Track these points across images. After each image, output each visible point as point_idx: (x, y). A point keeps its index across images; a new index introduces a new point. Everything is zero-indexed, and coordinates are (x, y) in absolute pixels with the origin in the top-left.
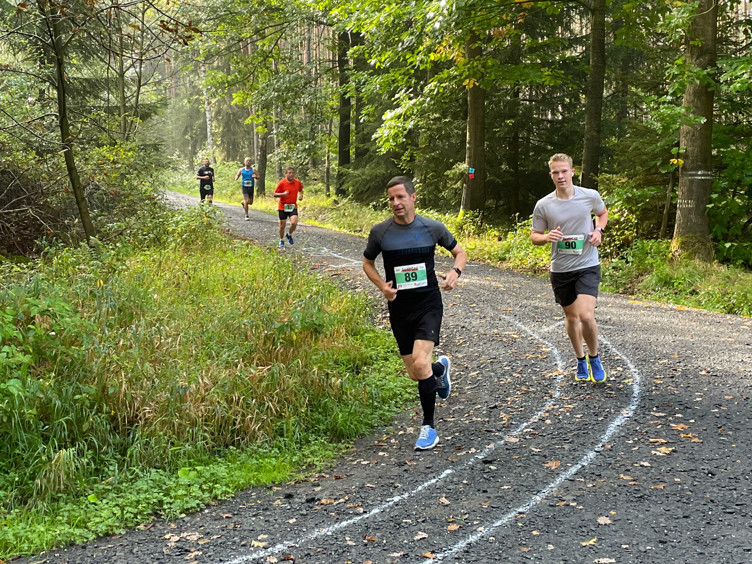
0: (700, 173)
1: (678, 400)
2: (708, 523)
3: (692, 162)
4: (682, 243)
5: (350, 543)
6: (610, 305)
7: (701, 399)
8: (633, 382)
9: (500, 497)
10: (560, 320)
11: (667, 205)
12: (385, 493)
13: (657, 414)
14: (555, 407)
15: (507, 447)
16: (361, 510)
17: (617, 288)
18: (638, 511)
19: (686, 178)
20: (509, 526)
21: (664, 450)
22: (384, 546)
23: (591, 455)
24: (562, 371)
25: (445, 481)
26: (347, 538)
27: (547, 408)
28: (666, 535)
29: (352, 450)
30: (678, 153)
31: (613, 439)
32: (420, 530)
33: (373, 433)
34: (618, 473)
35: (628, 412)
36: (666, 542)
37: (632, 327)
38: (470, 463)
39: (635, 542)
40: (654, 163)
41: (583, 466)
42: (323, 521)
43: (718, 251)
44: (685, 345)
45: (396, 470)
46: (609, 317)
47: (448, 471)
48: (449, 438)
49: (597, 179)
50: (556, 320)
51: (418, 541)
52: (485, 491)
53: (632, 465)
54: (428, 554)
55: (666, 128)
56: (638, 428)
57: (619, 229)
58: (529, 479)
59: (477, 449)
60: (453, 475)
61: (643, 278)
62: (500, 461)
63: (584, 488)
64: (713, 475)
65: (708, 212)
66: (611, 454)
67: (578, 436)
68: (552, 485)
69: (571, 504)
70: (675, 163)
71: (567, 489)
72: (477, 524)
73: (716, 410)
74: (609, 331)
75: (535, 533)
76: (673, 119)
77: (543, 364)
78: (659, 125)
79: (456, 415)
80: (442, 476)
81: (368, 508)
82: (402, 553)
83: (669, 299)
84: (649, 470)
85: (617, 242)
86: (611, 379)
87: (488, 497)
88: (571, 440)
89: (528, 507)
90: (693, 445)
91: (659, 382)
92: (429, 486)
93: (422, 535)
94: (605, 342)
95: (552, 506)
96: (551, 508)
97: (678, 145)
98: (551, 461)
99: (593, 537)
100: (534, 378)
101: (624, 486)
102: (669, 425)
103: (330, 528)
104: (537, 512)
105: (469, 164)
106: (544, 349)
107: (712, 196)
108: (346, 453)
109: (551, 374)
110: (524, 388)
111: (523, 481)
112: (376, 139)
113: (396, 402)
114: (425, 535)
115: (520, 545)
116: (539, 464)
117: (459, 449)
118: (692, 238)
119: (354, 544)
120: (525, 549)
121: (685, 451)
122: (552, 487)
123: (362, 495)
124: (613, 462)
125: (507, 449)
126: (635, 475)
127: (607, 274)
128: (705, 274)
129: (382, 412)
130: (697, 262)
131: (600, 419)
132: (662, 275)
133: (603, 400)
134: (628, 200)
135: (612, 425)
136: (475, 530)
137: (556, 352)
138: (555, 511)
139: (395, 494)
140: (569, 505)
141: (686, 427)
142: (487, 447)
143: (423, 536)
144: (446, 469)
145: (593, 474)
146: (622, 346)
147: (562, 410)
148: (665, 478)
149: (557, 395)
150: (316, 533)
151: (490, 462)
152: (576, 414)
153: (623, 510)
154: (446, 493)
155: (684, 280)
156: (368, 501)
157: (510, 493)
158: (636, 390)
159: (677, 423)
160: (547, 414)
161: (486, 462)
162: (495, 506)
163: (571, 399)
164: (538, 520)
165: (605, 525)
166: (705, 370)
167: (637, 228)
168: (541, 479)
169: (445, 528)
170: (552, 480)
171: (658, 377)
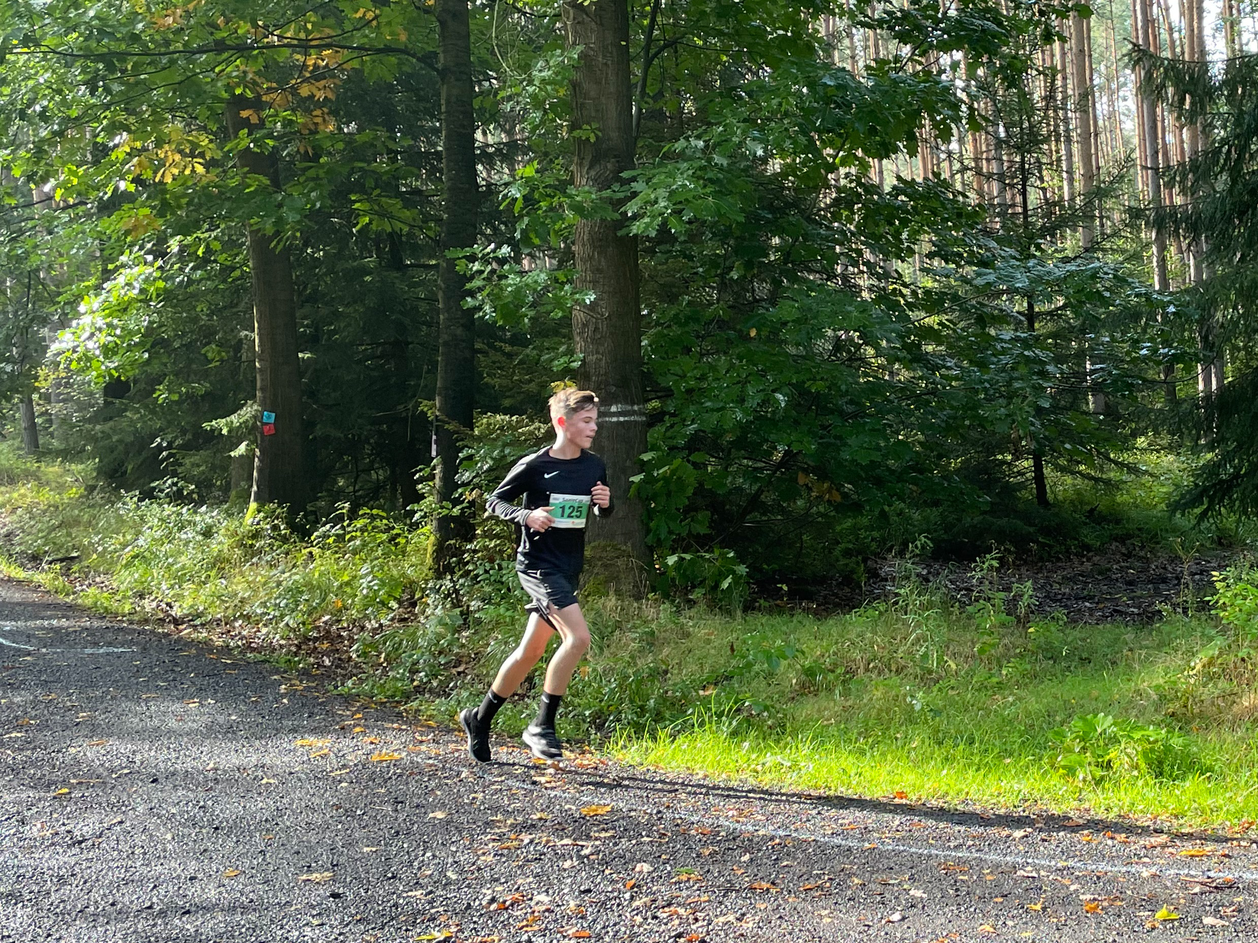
0: (616, 409)
3: (598, 387)
65: (635, 493)
107: (642, 456)
118: (604, 549)
130: (610, 600)
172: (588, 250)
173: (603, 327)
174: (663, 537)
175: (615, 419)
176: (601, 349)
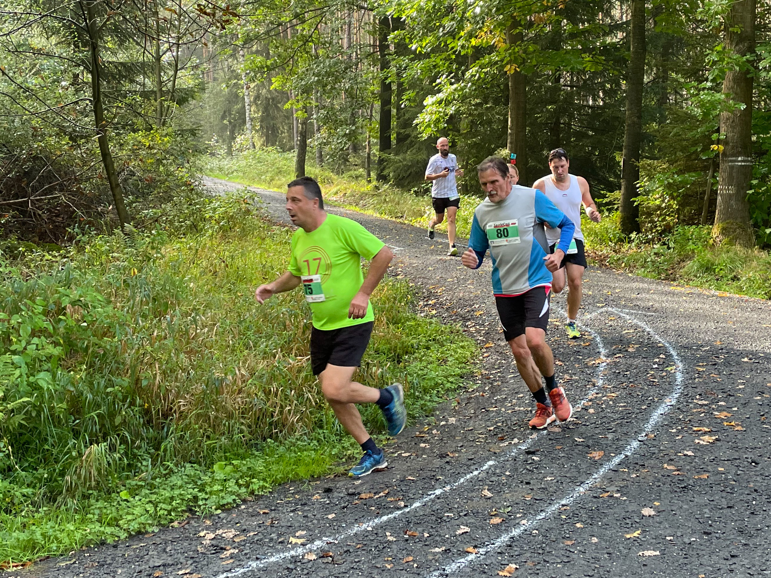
0: (740, 159)
1: (720, 387)
2: (753, 513)
3: (733, 148)
4: (723, 229)
5: (391, 538)
6: (652, 291)
7: (743, 386)
8: (676, 369)
9: (543, 488)
10: (602, 307)
11: (708, 192)
12: (426, 486)
13: (700, 402)
14: (598, 396)
15: (550, 437)
16: (402, 504)
17: (659, 274)
18: (682, 501)
19: (727, 164)
20: (553, 519)
21: (707, 439)
22: (425, 542)
23: (635, 444)
24: (605, 358)
25: (488, 473)
26: (388, 534)
27: (590, 397)
28: (711, 526)
29: (393, 441)
30: (718, 140)
31: (657, 428)
32: (462, 524)
33: (414, 424)
34: (662, 463)
35: (671, 400)
36: (710, 534)
37: (675, 314)
38: (513, 454)
39: (679, 534)
40: (693, 149)
41: (627, 456)
42: (363, 516)
43: (758, 237)
44: (726, 332)
45: (438, 462)
46: (651, 304)
47: (491, 463)
48: (492, 428)
49: (638, 164)
50: (599, 307)
51: (460, 535)
52: (528, 483)
53: (676, 455)
54: (471, 549)
55: (706, 114)
56: (681, 417)
57: (661, 215)
58: (572, 470)
59: (518, 439)
60: (496, 467)
61: (685, 264)
62: (543, 451)
63: (627, 479)
64: (756, 464)
65: (749, 199)
66: (655, 443)
67: (621, 425)
68: (596, 476)
69: (615, 495)
70: (716, 149)
71: (611, 480)
72: (520, 517)
73: (759, 398)
74: (652, 318)
75: (578, 525)
76: (713, 105)
77: (585, 351)
78: (699, 111)
79: (498, 405)
80: (484, 468)
81: (409, 501)
82: (444, 548)
83: (710, 285)
84: (693, 459)
85: (659, 229)
86: (655, 366)
87: (531, 489)
88: (614, 429)
89: (572, 499)
90: (736, 433)
91: (701, 369)
92: (472, 478)
93: (464, 529)
94: (648, 330)
95: (595, 497)
96: (594, 500)
97: (718, 131)
98: (595, 451)
99: (637, 529)
100: (577, 366)
101: (668, 476)
102: (712, 413)
103: (371, 524)
104: (580, 503)
105: (510, 150)
106: (586, 337)
107: (752, 182)
108: (387, 445)
109: (594, 362)
110: (567, 377)
111: (567, 472)
112: (417, 125)
113: (438, 391)
114: (467, 529)
115: (563, 538)
116: (583, 455)
117: (502, 439)
118: (732, 224)
119: (395, 539)
120: (569, 543)
121: (728, 440)
122: (595, 478)
123: (403, 488)
124: (656, 451)
125: (550, 439)
126: (679, 464)
127: (649, 260)
128: (746, 260)
129: (423, 402)
130: (738, 247)
131: (644, 407)
132: (703, 260)
133: (646, 388)
134: (669, 186)
135: (655, 414)
136: (518, 523)
137: (598, 339)
138: (598, 502)
139: (437, 486)
140: (613, 496)
141: (729, 415)
142: (530, 437)
143: (465, 531)
144: (489, 460)
145: (637, 464)
146: (665, 332)
147: (605, 398)
148: (709, 468)
149: (600, 383)
150: (356, 529)
151: (533, 453)
152: (619, 403)
153: (667, 501)
154: (488, 485)
155: (726, 266)
156: (410, 495)
157: (553, 485)
158: (679, 377)
159: (720, 411)
160: (590, 403)
161: (528, 453)
162: (538, 498)
163: (613, 387)
164: (582, 512)
165: (650, 516)
166: (747, 357)
167: (679, 214)
168: (584, 470)
169: (488, 521)
170: (595, 470)
171: (701, 364)
172: (732, 83)
173: (737, 120)
174: (759, 220)
175: (740, 164)
176: (735, 131)
